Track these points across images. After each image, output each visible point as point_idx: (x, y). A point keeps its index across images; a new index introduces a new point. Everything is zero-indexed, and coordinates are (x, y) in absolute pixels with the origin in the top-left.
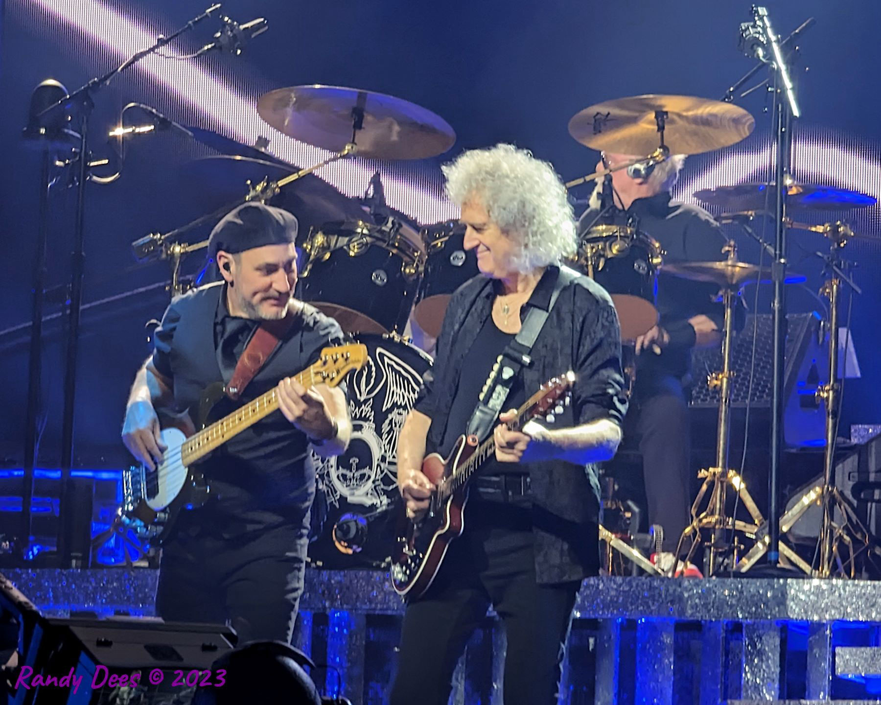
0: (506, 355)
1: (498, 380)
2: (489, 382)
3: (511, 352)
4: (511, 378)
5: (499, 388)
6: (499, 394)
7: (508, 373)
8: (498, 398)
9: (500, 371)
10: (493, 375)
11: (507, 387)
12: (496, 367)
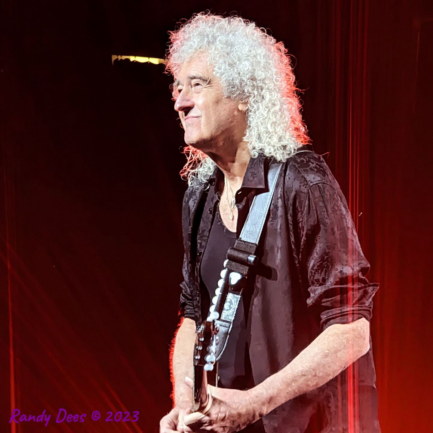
0: (232, 259)
1: (227, 288)
2: (218, 292)
3: (236, 254)
4: (240, 282)
5: (230, 296)
6: (231, 302)
7: (235, 278)
8: (230, 308)
9: (227, 279)
10: (221, 283)
11: (238, 294)
12: (223, 273)
